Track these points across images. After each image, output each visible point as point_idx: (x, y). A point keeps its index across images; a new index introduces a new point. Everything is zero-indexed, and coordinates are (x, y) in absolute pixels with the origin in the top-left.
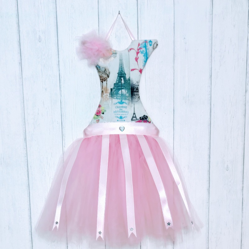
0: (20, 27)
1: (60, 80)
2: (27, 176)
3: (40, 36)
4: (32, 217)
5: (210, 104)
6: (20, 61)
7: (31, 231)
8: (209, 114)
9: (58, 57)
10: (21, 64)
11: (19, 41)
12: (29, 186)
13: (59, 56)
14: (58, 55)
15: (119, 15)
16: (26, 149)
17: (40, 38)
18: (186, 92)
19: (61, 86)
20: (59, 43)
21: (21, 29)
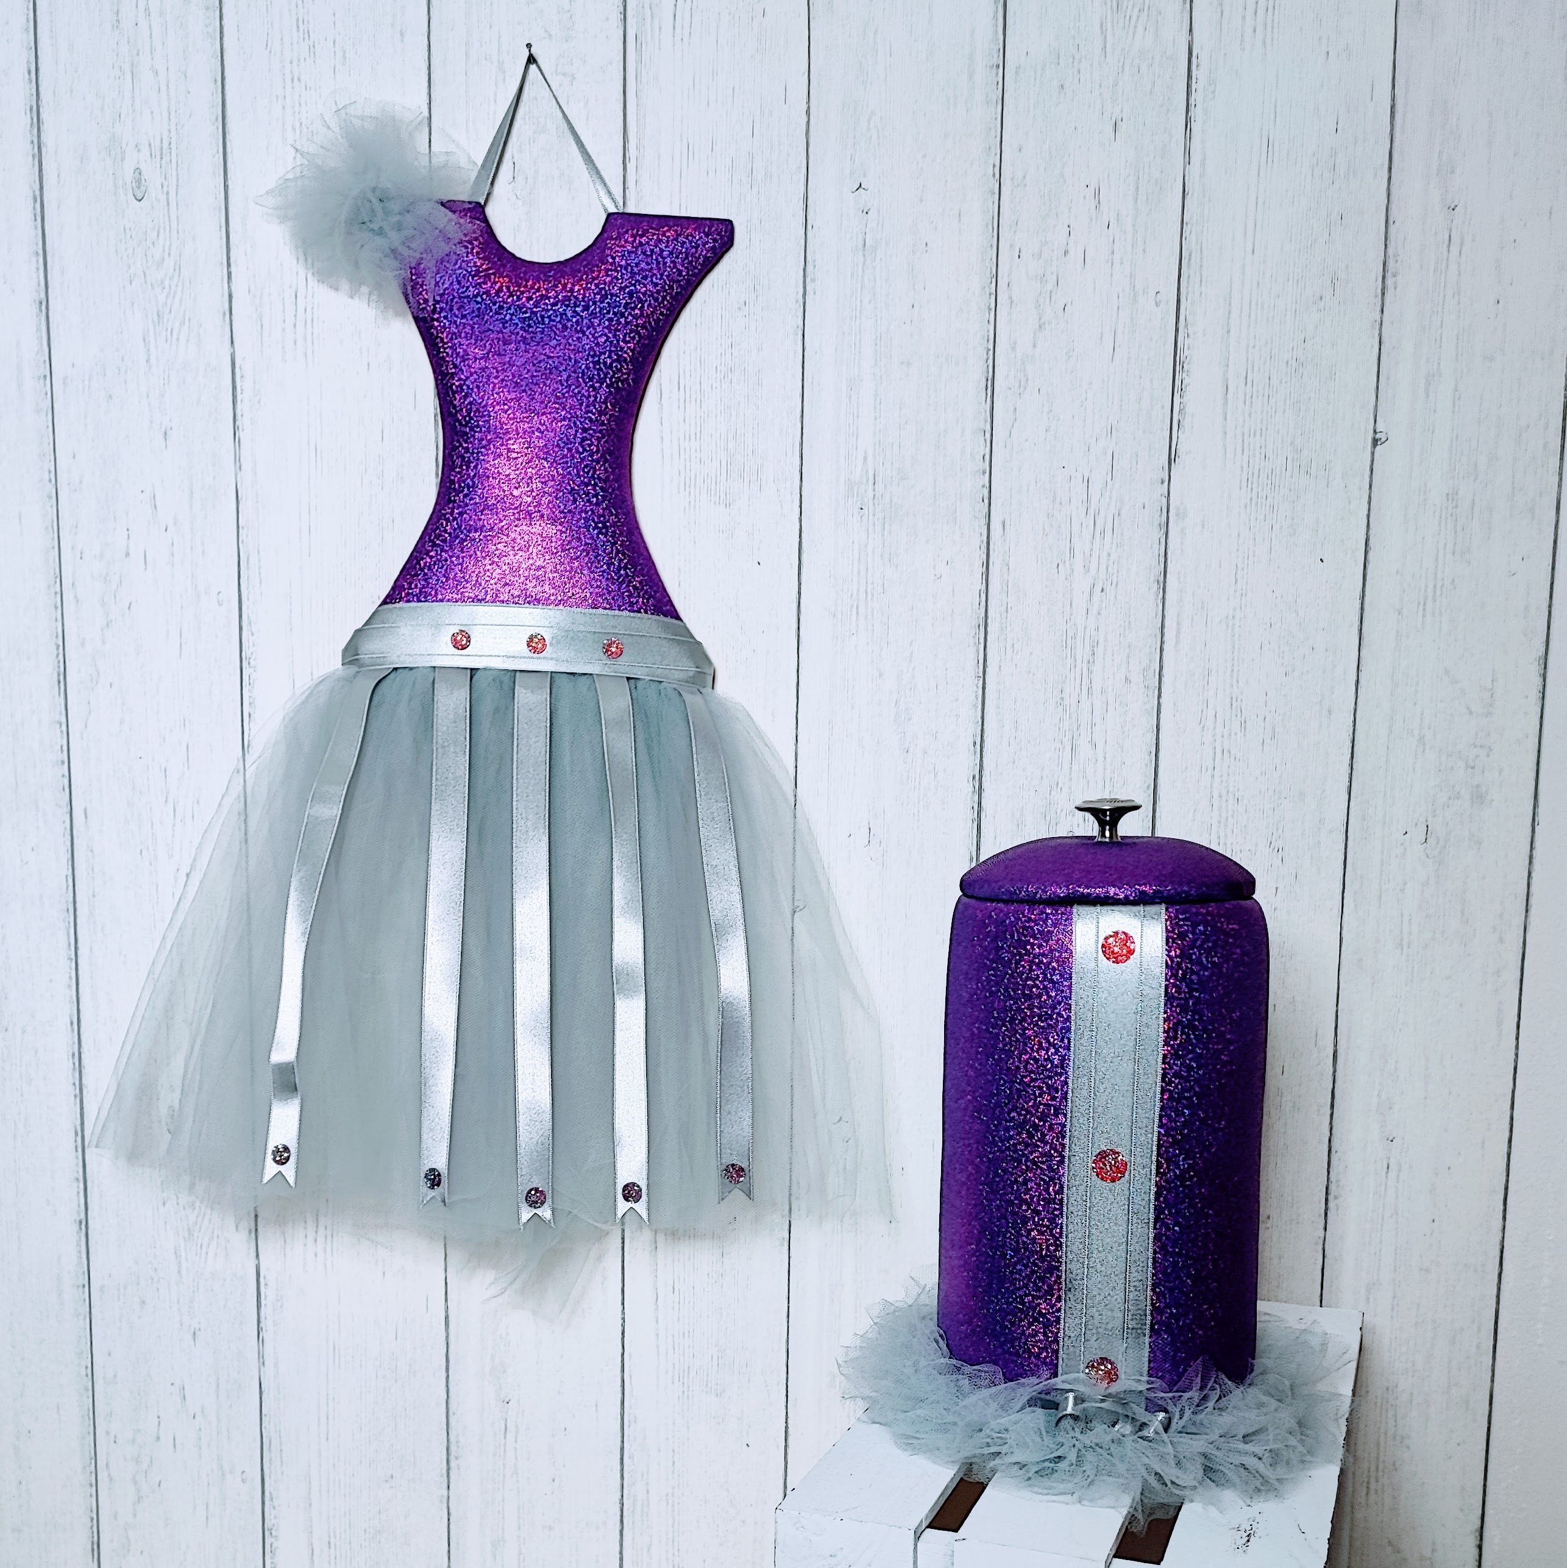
0: (43, 128)
1: (234, 388)
2: (65, 856)
3: (138, 171)
4: (84, 1062)
5: (984, 522)
6: (43, 295)
7: (83, 1130)
8: (979, 570)
9: (229, 274)
10: (45, 305)
11: (38, 193)
12: (75, 910)
13: (233, 269)
14: (229, 265)
15: (533, 67)
16: (64, 728)
17: (139, 181)
18: (865, 459)
19: (238, 417)
20: (230, 209)
21: (48, 138)
